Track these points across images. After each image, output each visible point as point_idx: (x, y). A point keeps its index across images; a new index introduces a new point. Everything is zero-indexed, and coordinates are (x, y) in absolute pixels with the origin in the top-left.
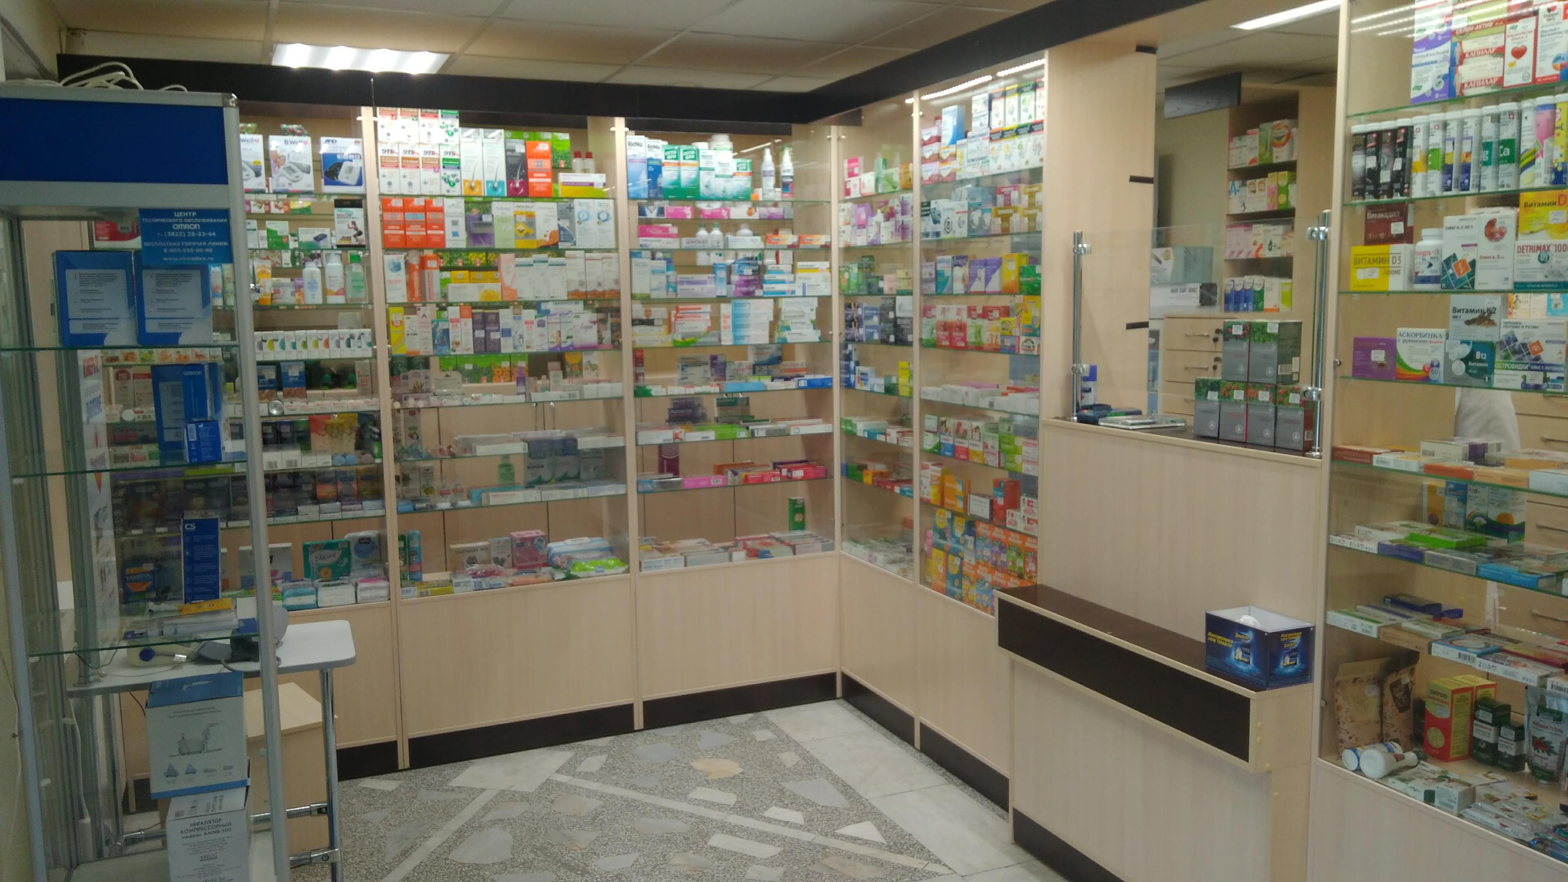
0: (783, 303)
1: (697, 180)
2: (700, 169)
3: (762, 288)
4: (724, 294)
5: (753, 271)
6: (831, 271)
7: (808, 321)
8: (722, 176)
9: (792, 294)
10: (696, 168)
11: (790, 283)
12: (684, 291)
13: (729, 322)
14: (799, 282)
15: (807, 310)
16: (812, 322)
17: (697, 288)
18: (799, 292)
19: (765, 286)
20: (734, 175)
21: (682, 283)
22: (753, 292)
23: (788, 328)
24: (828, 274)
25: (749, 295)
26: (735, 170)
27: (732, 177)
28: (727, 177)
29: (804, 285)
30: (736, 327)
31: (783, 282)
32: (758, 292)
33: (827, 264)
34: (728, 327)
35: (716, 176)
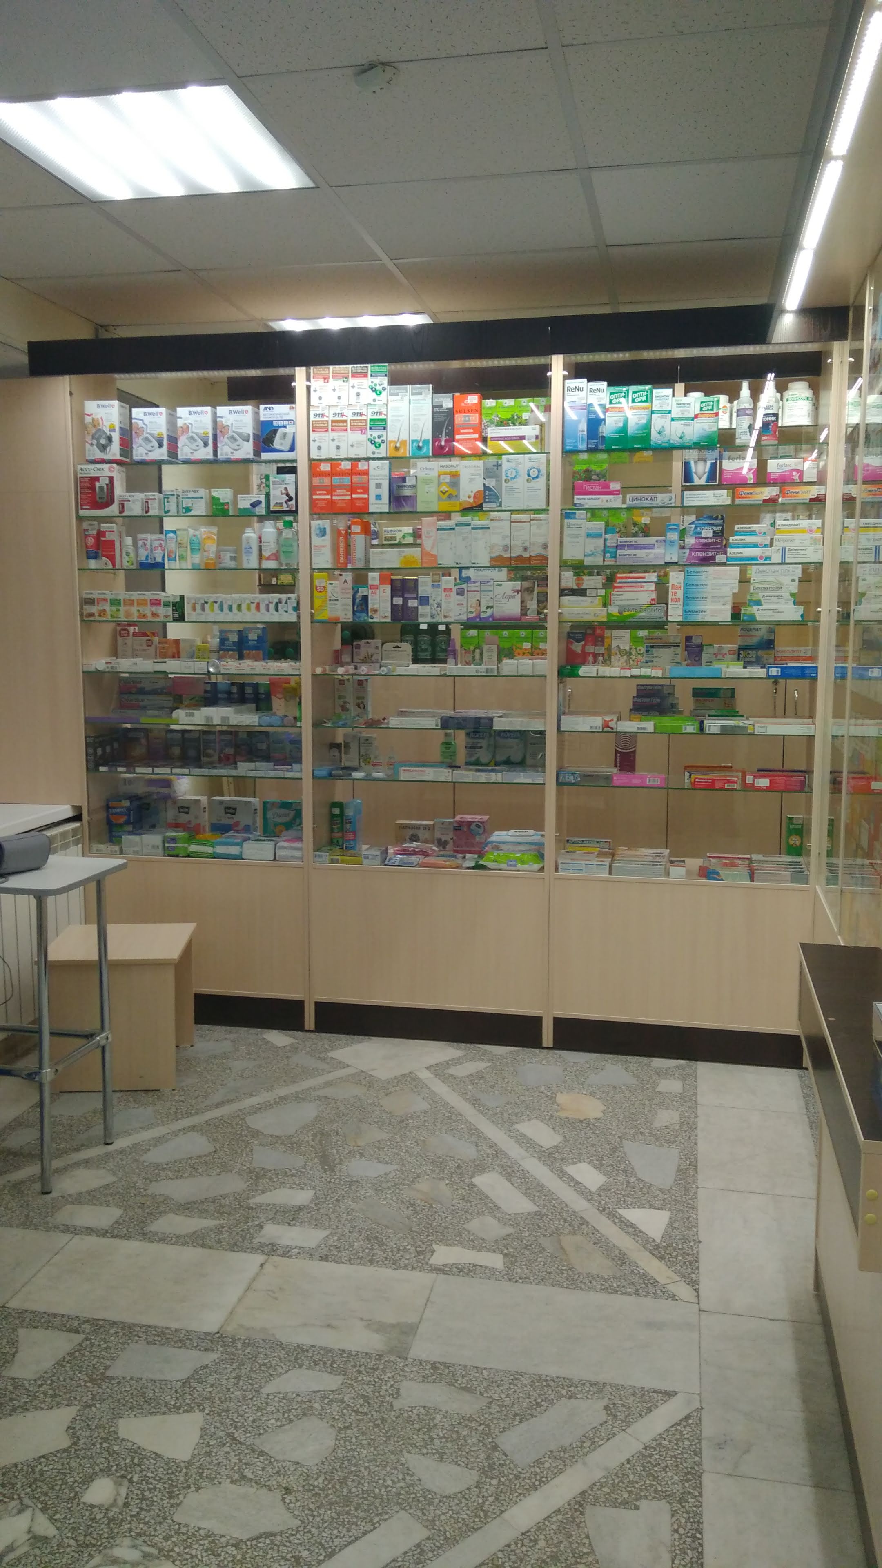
0: (753, 572)
1: (648, 427)
2: (652, 412)
3: (725, 553)
4: (675, 560)
5: (714, 532)
6: (823, 533)
7: (786, 595)
8: (679, 419)
9: (766, 561)
10: (647, 412)
11: (765, 546)
12: (627, 556)
13: (680, 594)
14: (777, 545)
15: (786, 580)
16: (792, 595)
17: (641, 553)
18: (776, 558)
19: (729, 550)
20: (696, 416)
21: (622, 547)
22: (713, 558)
23: (759, 603)
24: (819, 535)
25: (707, 561)
26: (698, 411)
27: (693, 419)
28: (686, 419)
29: (784, 549)
30: (688, 599)
31: (755, 546)
32: (720, 558)
33: (818, 523)
34: (676, 600)
35: (673, 420)
